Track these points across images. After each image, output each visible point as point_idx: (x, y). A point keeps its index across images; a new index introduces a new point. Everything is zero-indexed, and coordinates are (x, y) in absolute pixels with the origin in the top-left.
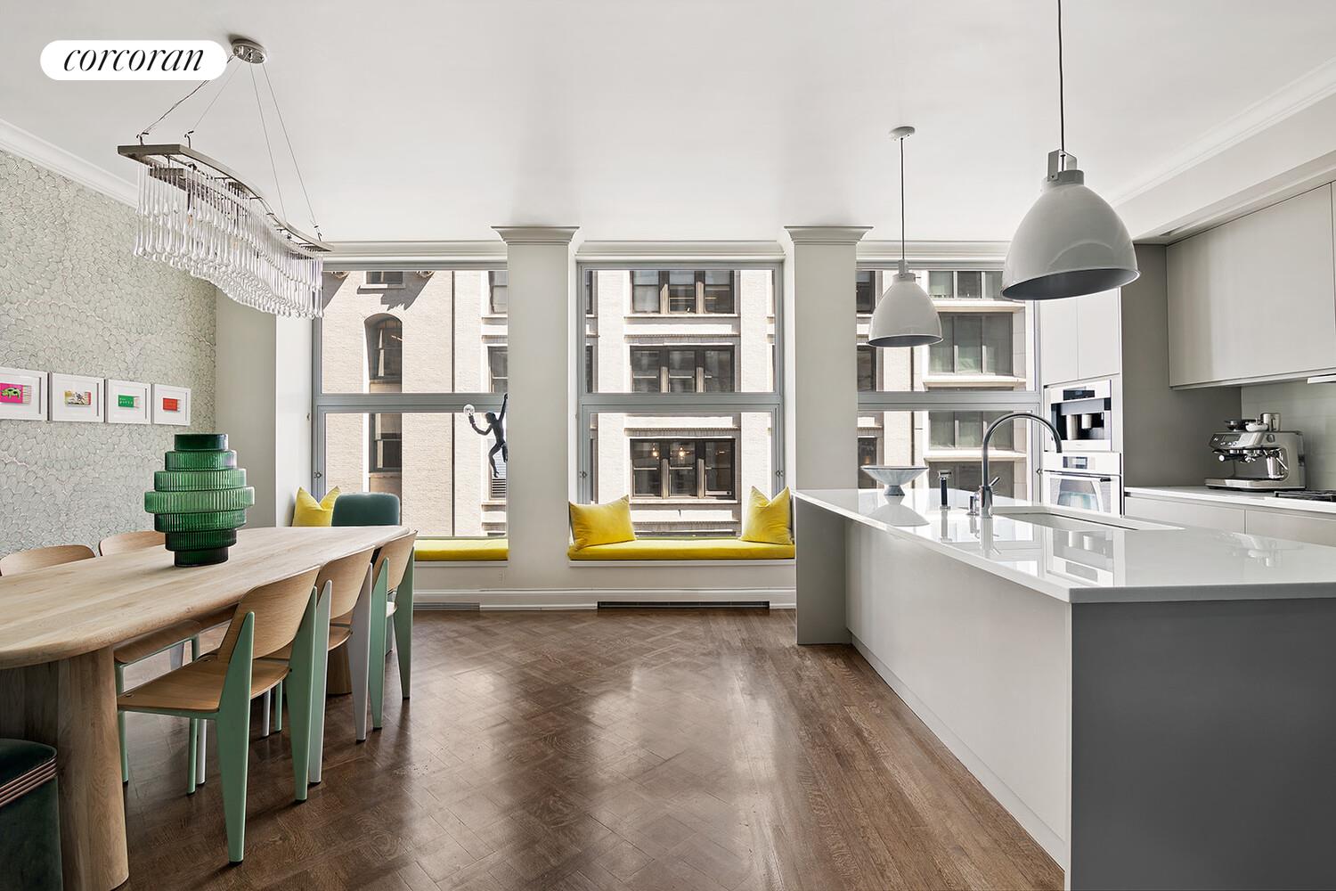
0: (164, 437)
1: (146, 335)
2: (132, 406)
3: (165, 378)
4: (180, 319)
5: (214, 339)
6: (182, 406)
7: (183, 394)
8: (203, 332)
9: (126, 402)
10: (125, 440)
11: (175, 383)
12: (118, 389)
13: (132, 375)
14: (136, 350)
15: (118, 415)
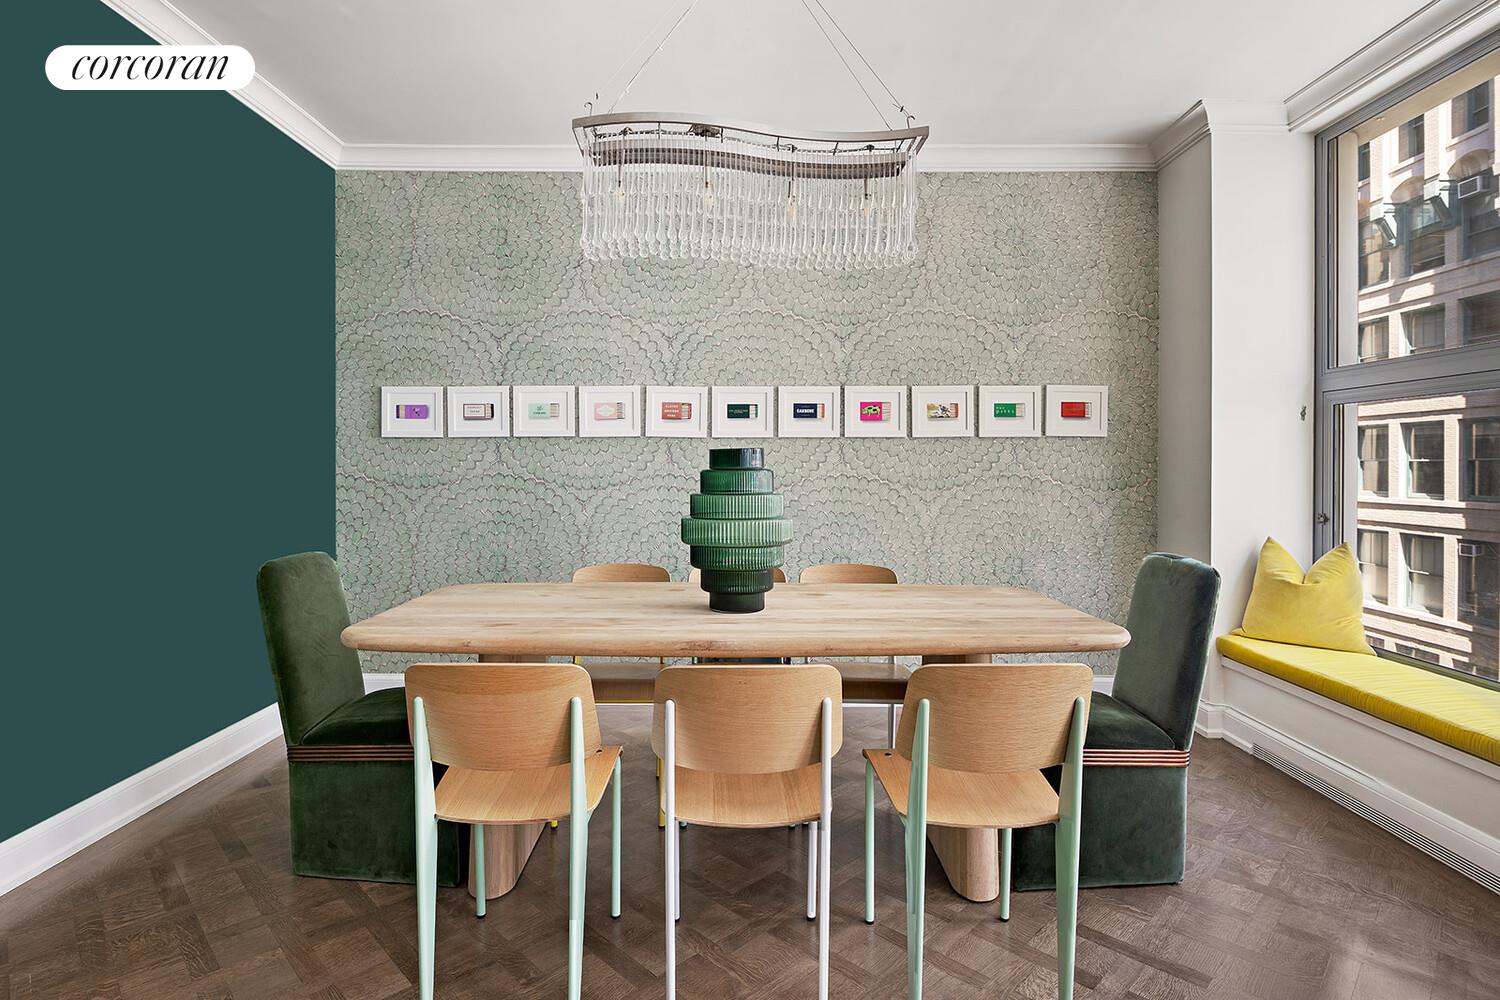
0: (1065, 453)
1: (1036, 325)
2: (1014, 415)
3: (1067, 377)
4: (1092, 293)
5: (1156, 309)
6: (1093, 411)
7: (1095, 396)
8: (1133, 304)
9: (1006, 411)
10: (1006, 457)
11: (1084, 380)
12: (991, 396)
13: (1016, 376)
14: (1022, 346)
15: (992, 426)
